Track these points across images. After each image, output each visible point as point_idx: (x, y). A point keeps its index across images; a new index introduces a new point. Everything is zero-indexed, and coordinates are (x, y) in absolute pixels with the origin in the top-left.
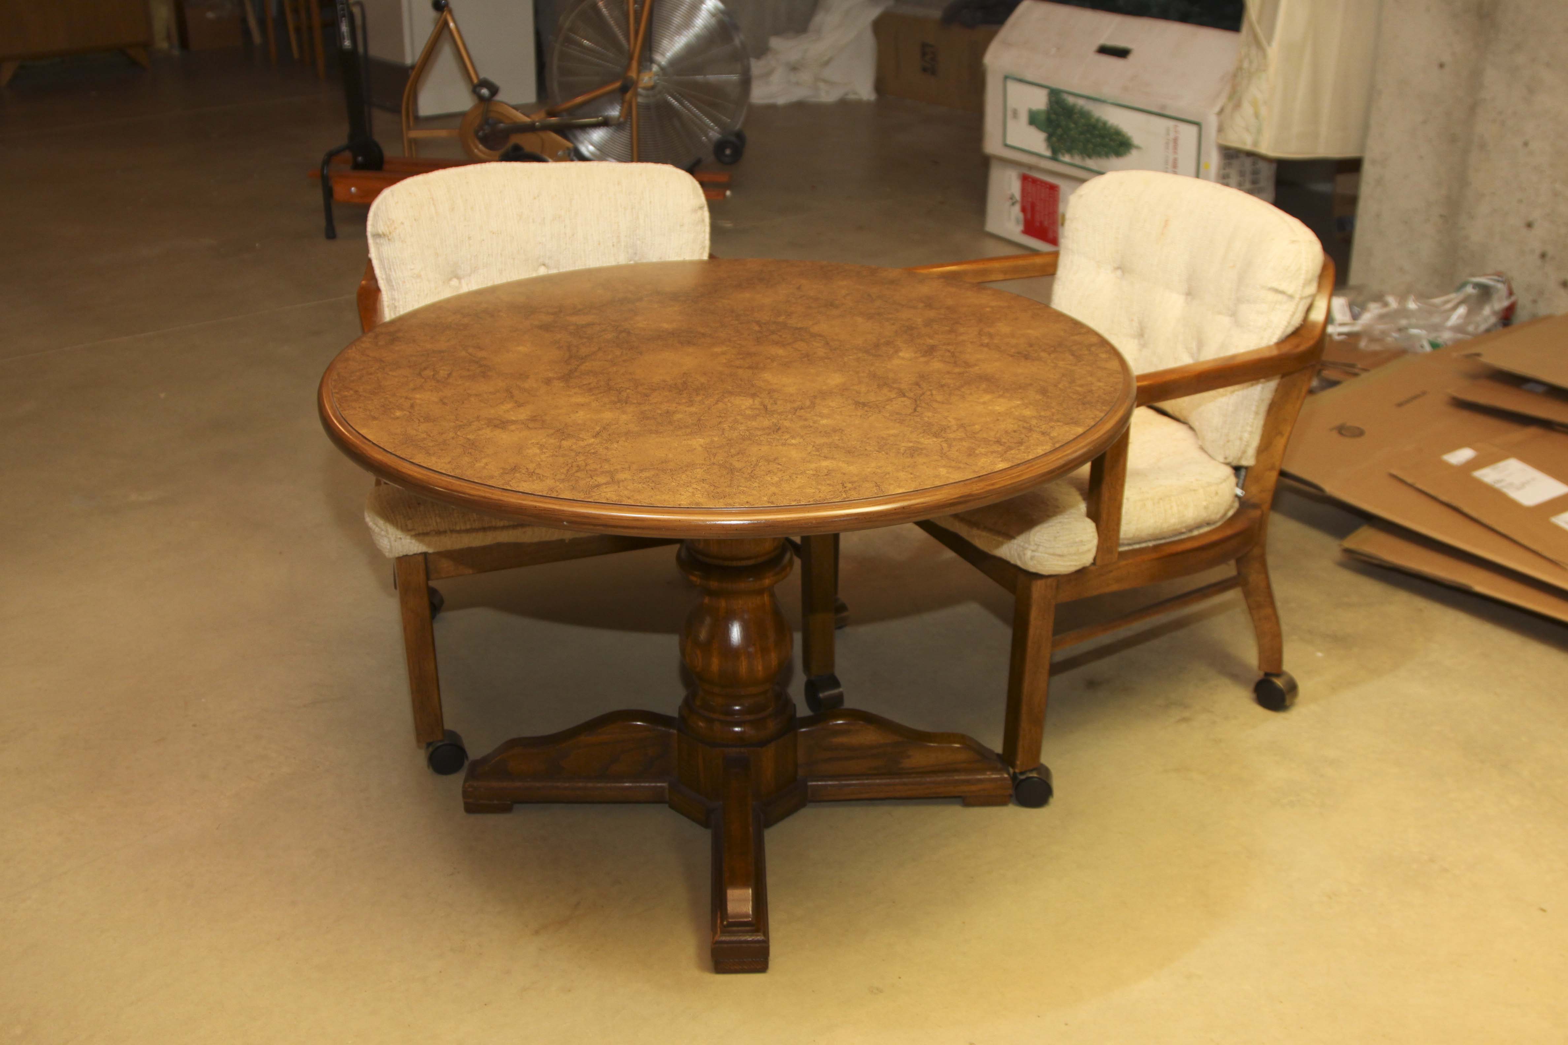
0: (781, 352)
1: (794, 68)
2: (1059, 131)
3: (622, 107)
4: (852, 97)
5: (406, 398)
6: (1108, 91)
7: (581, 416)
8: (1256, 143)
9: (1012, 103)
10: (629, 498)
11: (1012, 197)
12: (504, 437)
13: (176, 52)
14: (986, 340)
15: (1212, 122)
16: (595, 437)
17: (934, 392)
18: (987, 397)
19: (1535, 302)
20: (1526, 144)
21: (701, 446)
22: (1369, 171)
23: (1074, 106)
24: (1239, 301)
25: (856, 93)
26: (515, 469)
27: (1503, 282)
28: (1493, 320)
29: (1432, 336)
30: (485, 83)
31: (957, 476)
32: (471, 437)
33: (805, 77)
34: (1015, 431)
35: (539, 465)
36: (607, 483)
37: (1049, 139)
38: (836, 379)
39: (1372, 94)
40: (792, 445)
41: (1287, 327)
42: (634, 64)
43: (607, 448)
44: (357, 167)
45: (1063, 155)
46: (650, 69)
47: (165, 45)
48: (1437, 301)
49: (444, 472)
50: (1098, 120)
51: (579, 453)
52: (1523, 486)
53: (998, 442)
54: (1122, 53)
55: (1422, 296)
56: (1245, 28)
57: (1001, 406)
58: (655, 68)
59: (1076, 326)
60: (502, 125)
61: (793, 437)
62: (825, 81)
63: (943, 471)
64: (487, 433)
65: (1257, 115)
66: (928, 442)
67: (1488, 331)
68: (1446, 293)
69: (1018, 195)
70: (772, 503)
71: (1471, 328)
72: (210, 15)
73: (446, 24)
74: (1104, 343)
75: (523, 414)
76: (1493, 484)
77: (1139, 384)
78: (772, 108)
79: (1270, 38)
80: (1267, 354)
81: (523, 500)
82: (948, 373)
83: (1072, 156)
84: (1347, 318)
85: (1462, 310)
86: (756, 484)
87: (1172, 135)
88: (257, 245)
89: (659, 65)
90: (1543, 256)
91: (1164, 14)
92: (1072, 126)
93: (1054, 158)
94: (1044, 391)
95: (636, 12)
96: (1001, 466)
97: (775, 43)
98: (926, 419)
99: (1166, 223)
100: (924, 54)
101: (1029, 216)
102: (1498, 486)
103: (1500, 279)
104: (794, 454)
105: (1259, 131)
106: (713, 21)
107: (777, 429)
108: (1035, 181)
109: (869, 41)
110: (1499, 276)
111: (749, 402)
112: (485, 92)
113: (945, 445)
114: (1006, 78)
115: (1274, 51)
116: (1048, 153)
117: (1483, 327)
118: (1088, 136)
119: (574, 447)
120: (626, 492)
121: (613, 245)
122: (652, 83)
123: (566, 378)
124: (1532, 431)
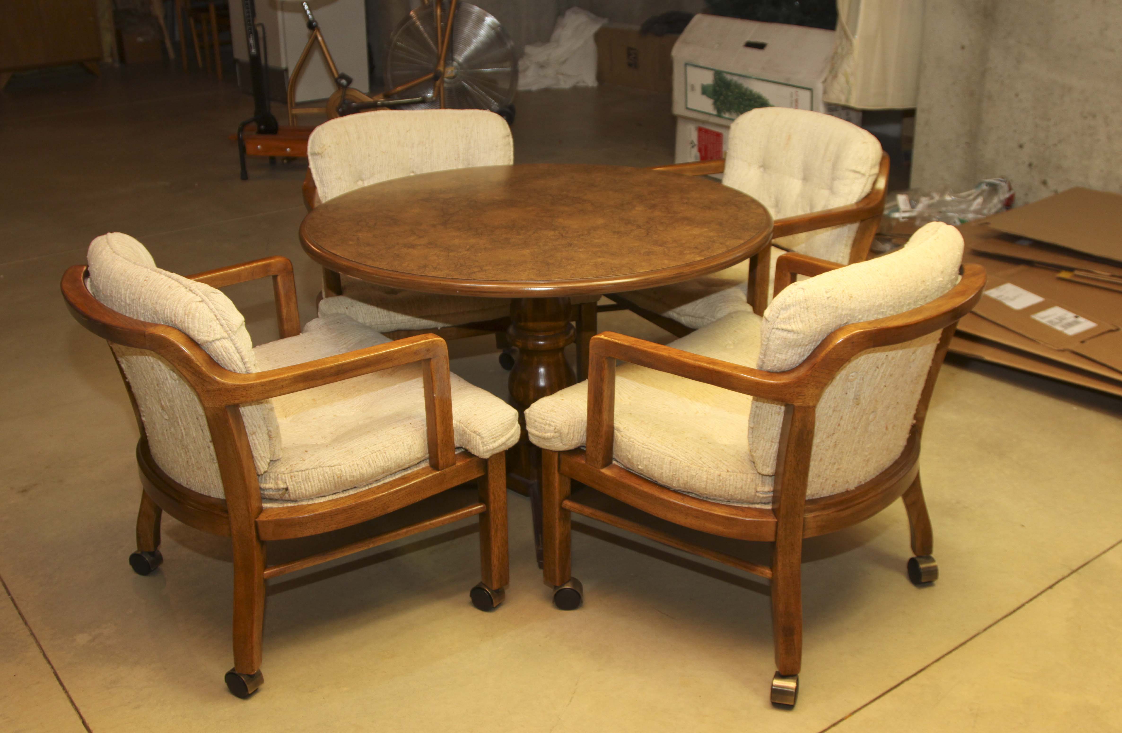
0: (566, 209)
1: (542, 66)
2: (722, 98)
3: (434, 90)
4: (581, 84)
5: (353, 235)
6: (751, 71)
7: (456, 241)
8: (847, 100)
9: (690, 80)
10: (493, 277)
11: (692, 142)
12: (415, 252)
13: (117, 65)
14: (685, 201)
15: (819, 87)
16: (468, 250)
17: (658, 226)
18: (688, 228)
19: (1026, 195)
20: (1017, 95)
21: (529, 253)
22: (920, 117)
23: (731, 81)
24: (833, 179)
25: (584, 82)
26: (425, 266)
27: (1005, 182)
28: (1000, 206)
29: (962, 216)
30: (343, 76)
31: (673, 264)
32: (396, 252)
33: (550, 71)
34: (705, 243)
35: (438, 264)
36: (479, 271)
37: (715, 104)
38: (600, 221)
39: (920, 68)
40: (580, 252)
41: (862, 193)
42: (442, 62)
43: (475, 256)
44: (260, 132)
45: (725, 113)
46: (452, 66)
47: (109, 60)
48: (964, 194)
49: (385, 268)
50: (746, 89)
51: (460, 258)
52: (1013, 299)
53: (696, 248)
54: (761, 46)
55: (955, 192)
56: (838, 28)
57: (696, 231)
58: (455, 64)
59: (738, 194)
60: (354, 104)
61: (580, 248)
62: (563, 74)
63: (666, 262)
64: (405, 250)
65: (847, 82)
66: (656, 249)
67: (997, 213)
68: (969, 189)
69: (696, 141)
70: (573, 277)
71: (985, 211)
72: (140, 39)
73: (316, 38)
74: (753, 201)
75: (424, 241)
76: (996, 298)
77: (776, 224)
78: (529, 92)
79: (854, 33)
80: (850, 208)
81: (434, 280)
82: (665, 217)
83: (730, 113)
84: (908, 208)
85: (980, 200)
86: (562, 270)
87: (794, 98)
88: (196, 185)
89: (458, 62)
90: (1030, 165)
91: (787, 20)
92: (730, 94)
93: (719, 115)
94: (720, 224)
95: (442, 28)
96: (698, 258)
97: (529, 49)
98: (655, 238)
99: (789, 138)
100: (629, 55)
101: (703, 153)
102: (999, 299)
103: (1003, 180)
104: (582, 256)
105: (850, 92)
106: (492, 32)
107: (570, 245)
108: (707, 131)
109: (592, 48)
110: (1002, 178)
111: (553, 233)
112: (344, 82)
113: (666, 250)
114: (686, 65)
115: (857, 40)
116: (715, 112)
117: (993, 211)
118: (741, 100)
119: (456, 255)
120: (490, 275)
121: (455, 159)
122: (453, 74)
123: (445, 224)
124: (1022, 268)
